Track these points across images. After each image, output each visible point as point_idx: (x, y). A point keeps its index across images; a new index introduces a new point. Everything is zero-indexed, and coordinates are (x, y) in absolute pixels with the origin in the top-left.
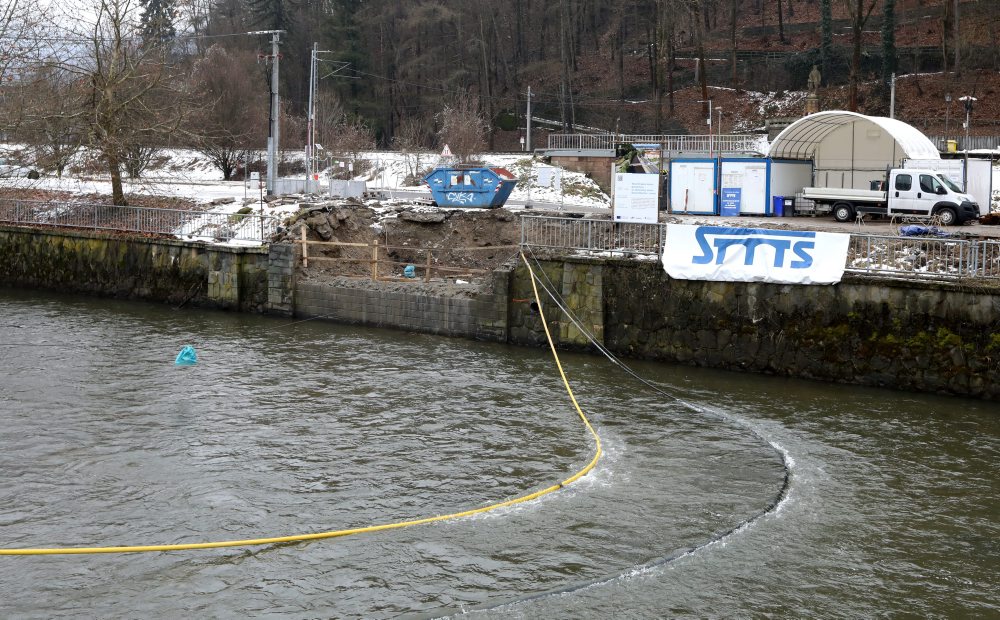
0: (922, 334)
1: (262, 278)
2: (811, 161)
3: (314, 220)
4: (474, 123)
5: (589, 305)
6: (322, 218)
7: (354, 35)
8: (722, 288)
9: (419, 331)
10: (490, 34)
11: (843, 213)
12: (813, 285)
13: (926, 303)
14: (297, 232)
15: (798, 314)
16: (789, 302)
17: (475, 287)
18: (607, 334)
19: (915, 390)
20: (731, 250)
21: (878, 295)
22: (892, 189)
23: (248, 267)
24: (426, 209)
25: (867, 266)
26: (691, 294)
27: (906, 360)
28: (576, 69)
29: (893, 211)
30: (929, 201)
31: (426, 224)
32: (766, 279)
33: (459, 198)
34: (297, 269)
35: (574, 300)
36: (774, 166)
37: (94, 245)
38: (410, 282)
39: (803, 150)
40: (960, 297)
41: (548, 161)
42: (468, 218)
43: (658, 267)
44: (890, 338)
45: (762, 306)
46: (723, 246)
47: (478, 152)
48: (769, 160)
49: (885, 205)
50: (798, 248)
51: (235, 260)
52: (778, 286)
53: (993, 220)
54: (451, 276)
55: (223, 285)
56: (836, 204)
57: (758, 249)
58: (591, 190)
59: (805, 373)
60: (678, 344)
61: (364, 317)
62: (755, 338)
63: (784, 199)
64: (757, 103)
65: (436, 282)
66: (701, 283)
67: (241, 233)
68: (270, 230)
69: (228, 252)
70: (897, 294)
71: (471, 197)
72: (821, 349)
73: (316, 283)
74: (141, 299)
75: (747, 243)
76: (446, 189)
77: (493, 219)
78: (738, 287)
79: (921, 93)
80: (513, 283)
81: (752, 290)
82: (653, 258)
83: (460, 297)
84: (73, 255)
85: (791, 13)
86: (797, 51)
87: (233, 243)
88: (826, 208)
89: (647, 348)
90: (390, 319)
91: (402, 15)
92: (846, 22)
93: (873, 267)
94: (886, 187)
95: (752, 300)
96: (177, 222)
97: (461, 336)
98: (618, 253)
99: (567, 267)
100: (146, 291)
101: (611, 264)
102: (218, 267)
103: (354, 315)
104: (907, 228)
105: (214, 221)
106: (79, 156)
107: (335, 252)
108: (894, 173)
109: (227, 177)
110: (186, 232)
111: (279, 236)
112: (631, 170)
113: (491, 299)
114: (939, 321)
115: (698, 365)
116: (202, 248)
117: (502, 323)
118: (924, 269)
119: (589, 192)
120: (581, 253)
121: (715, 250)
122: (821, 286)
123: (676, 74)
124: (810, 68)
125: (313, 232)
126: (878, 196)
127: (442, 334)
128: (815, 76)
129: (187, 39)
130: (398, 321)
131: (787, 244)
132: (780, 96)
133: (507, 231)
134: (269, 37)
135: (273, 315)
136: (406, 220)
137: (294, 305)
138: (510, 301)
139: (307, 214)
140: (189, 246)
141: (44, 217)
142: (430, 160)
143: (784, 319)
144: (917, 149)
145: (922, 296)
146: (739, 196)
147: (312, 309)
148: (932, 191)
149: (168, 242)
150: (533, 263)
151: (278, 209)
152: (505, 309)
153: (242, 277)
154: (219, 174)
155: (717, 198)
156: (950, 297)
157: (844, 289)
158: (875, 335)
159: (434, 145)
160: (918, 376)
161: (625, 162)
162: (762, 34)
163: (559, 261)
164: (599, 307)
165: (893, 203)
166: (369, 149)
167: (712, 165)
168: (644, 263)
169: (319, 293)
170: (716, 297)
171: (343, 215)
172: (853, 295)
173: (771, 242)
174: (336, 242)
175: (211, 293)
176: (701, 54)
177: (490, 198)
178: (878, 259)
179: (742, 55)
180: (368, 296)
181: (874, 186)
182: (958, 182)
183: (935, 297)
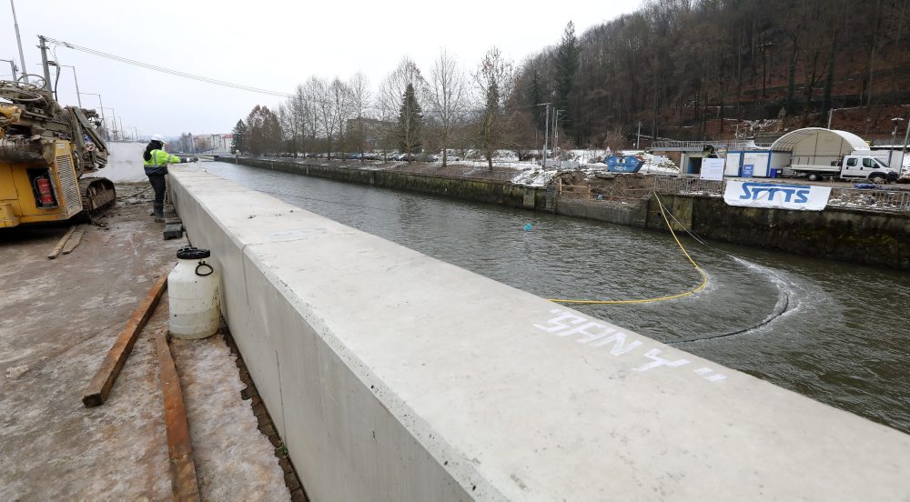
0: (872, 238)
1: (544, 198)
2: (791, 152)
3: (564, 177)
4: (618, 137)
5: (685, 215)
6: (566, 176)
7: (565, 104)
8: (755, 211)
9: (607, 222)
10: (622, 100)
11: (813, 177)
12: (806, 211)
13: (876, 223)
14: (558, 181)
15: (796, 224)
16: (791, 218)
17: (632, 206)
18: (693, 227)
19: (864, 264)
20: (760, 194)
21: (845, 217)
22: (845, 165)
23: (538, 194)
24: (607, 173)
25: (838, 203)
26: (737, 212)
27: (860, 249)
28: (659, 114)
29: (844, 176)
30: (868, 172)
31: (606, 179)
32: (780, 207)
33: (620, 168)
34: (558, 195)
35: (678, 213)
36: (773, 154)
37: (483, 185)
38: (602, 202)
39: (788, 147)
40: (900, 220)
41: (651, 153)
42: (625, 177)
43: (722, 200)
44: (851, 238)
45: (776, 219)
46: (756, 192)
47: (621, 149)
48: (770, 152)
49: (839, 173)
50: (799, 194)
51: (534, 191)
52: (786, 211)
53: (906, 181)
54: (620, 200)
55: (529, 201)
56: (809, 173)
57: (776, 193)
58: (671, 165)
59: (797, 251)
60: (729, 233)
61: (584, 215)
62: (771, 234)
63: (776, 170)
64: (749, 125)
65: (614, 203)
66: (743, 208)
67: (535, 181)
68: (547, 180)
69: (531, 188)
70: (858, 217)
71: (625, 168)
72: (808, 241)
73: (564, 201)
74: (499, 204)
75: (770, 190)
76: (614, 165)
77: (635, 177)
78: (764, 211)
79: (844, 118)
80: (650, 204)
81: (771, 212)
82: (719, 196)
83: (626, 209)
84: (476, 188)
85: (770, 82)
86: (772, 101)
87: (533, 185)
88: (803, 174)
89: (713, 235)
90: (594, 216)
91: (585, 95)
92: (802, 85)
93: (843, 203)
94: (840, 164)
95: (770, 217)
96: (511, 176)
97: (626, 225)
98: (701, 193)
99: (675, 198)
100: (501, 202)
101: (697, 198)
102: (527, 194)
103: (580, 214)
104: (860, 185)
105: (525, 176)
106: (470, 152)
107: (571, 189)
108: (847, 158)
109: (520, 160)
110: (516, 180)
111: (551, 183)
112: (710, 157)
113: (639, 211)
114: (883, 231)
115: (739, 244)
116: (521, 187)
117: (644, 221)
118: (874, 206)
119: (670, 166)
120: (682, 193)
121: (752, 193)
122: (811, 211)
123: (708, 114)
124: (781, 108)
125: (564, 182)
126: (836, 169)
127: (616, 224)
128: (783, 112)
129: (503, 109)
130: (598, 217)
131: (793, 192)
132: (762, 122)
133: (642, 182)
134: (545, 106)
135: (548, 212)
136: (599, 178)
137: (556, 209)
138: (648, 212)
139: (561, 174)
140: (517, 186)
141: (467, 174)
142: (600, 153)
143: (787, 226)
144: (859, 146)
145: (874, 219)
146: (752, 169)
147: (562, 210)
148: (870, 167)
149: (509, 184)
150: (660, 196)
151: (549, 172)
152: (645, 214)
153: (536, 198)
154: (517, 159)
155: (740, 169)
156: (892, 220)
157: (825, 214)
158: (841, 237)
159: (601, 146)
160: (867, 257)
161: (707, 153)
162: (754, 94)
163: (673, 196)
164: (690, 216)
165: (845, 172)
166: (575, 149)
167: (739, 154)
168: (713, 198)
169: (566, 205)
170: (751, 214)
171: (574, 175)
172: (830, 217)
173: (784, 190)
174: (572, 185)
175: (525, 203)
176: (722, 105)
177: (633, 168)
178: (845, 199)
179: (741, 104)
180: (586, 208)
181: (833, 164)
182: (886, 162)
183: (883, 220)
